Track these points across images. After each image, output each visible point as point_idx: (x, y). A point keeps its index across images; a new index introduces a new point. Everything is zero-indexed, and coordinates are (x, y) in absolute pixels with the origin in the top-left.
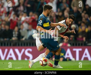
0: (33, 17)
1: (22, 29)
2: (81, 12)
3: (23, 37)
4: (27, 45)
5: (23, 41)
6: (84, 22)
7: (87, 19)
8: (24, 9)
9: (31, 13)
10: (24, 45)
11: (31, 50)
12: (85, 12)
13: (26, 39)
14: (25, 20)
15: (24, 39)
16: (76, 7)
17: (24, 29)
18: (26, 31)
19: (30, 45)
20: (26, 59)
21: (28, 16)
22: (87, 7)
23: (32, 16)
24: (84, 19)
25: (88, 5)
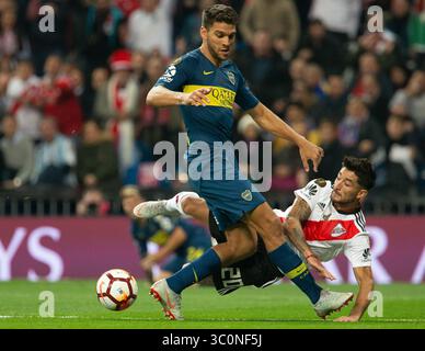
0: (63, 78)
1: (11, 137)
2: (287, 55)
3: (13, 173)
4: (34, 211)
5: (14, 190)
6: (299, 105)
7: (314, 89)
8: (20, 48)
9: (52, 63)
10: (21, 211)
11: (54, 233)
12: (306, 54)
13: (27, 183)
14: (25, 94)
15: (17, 182)
16: (266, 30)
17: (19, 137)
18: (29, 146)
19: (47, 211)
20: (33, 277)
21: (40, 73)
22: (316, 31)
23: (55, 74)
24: (299, 89)
25: (318, 22)
